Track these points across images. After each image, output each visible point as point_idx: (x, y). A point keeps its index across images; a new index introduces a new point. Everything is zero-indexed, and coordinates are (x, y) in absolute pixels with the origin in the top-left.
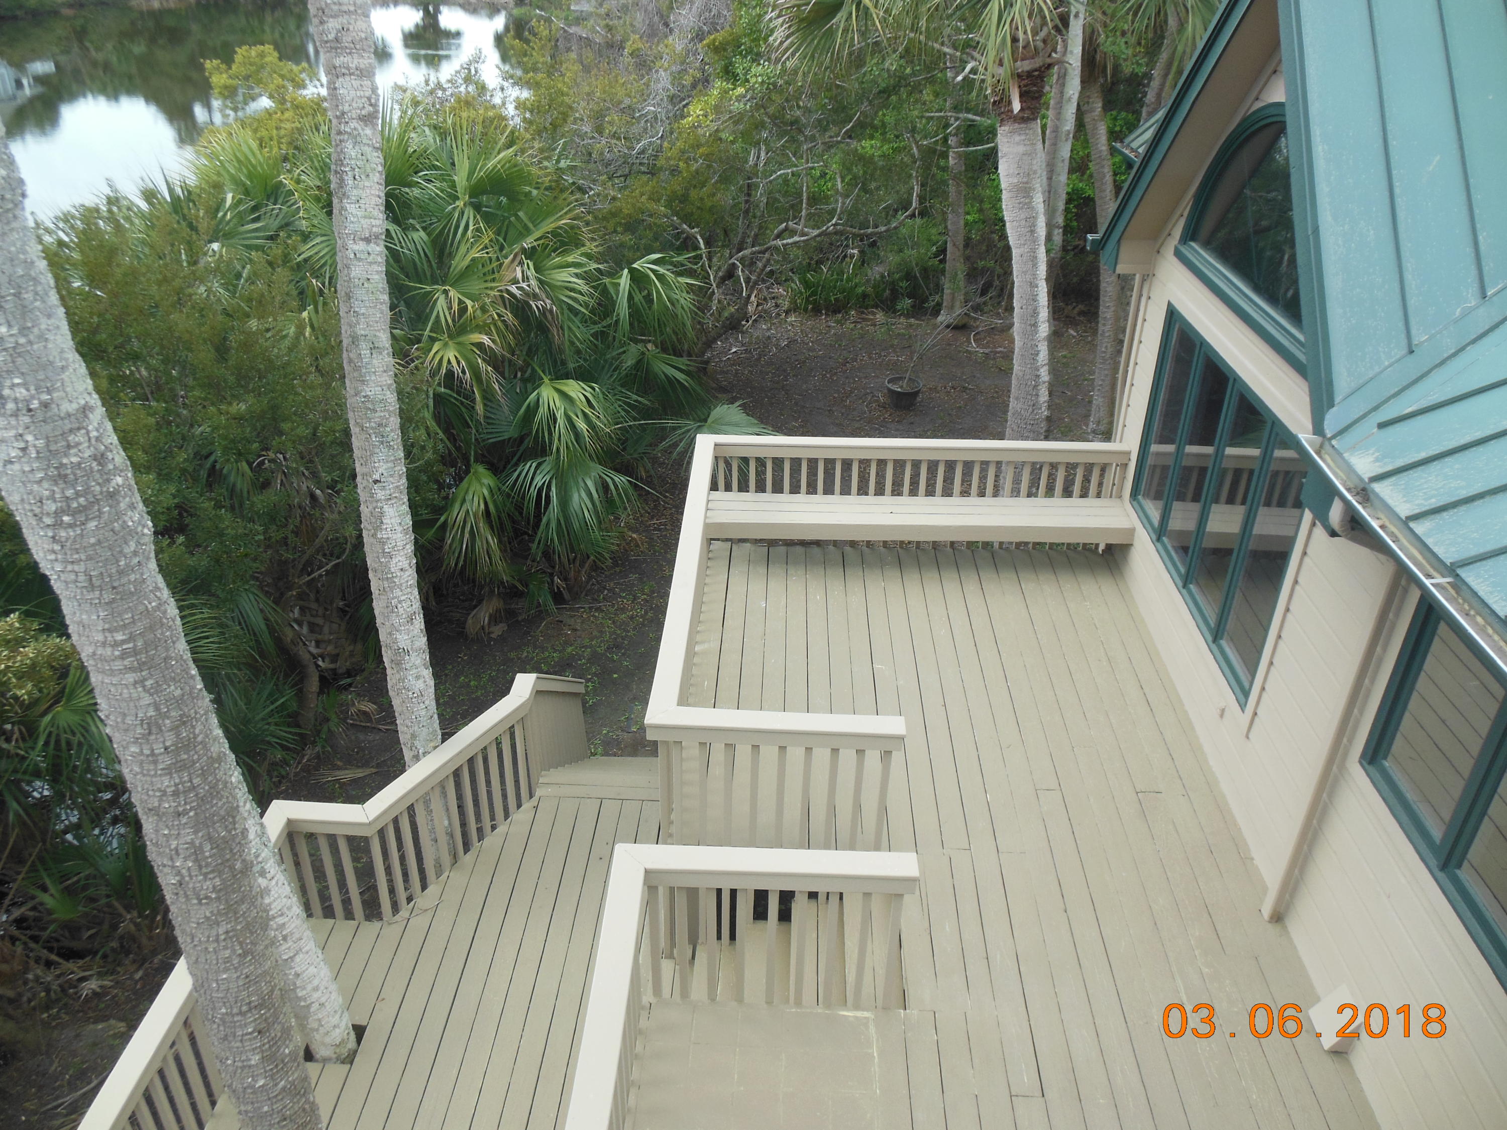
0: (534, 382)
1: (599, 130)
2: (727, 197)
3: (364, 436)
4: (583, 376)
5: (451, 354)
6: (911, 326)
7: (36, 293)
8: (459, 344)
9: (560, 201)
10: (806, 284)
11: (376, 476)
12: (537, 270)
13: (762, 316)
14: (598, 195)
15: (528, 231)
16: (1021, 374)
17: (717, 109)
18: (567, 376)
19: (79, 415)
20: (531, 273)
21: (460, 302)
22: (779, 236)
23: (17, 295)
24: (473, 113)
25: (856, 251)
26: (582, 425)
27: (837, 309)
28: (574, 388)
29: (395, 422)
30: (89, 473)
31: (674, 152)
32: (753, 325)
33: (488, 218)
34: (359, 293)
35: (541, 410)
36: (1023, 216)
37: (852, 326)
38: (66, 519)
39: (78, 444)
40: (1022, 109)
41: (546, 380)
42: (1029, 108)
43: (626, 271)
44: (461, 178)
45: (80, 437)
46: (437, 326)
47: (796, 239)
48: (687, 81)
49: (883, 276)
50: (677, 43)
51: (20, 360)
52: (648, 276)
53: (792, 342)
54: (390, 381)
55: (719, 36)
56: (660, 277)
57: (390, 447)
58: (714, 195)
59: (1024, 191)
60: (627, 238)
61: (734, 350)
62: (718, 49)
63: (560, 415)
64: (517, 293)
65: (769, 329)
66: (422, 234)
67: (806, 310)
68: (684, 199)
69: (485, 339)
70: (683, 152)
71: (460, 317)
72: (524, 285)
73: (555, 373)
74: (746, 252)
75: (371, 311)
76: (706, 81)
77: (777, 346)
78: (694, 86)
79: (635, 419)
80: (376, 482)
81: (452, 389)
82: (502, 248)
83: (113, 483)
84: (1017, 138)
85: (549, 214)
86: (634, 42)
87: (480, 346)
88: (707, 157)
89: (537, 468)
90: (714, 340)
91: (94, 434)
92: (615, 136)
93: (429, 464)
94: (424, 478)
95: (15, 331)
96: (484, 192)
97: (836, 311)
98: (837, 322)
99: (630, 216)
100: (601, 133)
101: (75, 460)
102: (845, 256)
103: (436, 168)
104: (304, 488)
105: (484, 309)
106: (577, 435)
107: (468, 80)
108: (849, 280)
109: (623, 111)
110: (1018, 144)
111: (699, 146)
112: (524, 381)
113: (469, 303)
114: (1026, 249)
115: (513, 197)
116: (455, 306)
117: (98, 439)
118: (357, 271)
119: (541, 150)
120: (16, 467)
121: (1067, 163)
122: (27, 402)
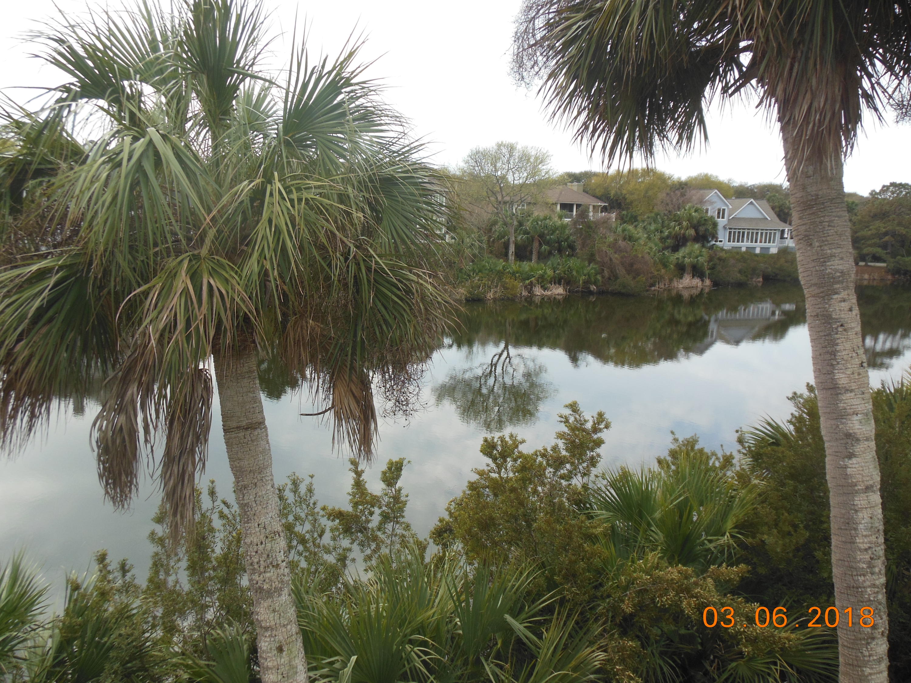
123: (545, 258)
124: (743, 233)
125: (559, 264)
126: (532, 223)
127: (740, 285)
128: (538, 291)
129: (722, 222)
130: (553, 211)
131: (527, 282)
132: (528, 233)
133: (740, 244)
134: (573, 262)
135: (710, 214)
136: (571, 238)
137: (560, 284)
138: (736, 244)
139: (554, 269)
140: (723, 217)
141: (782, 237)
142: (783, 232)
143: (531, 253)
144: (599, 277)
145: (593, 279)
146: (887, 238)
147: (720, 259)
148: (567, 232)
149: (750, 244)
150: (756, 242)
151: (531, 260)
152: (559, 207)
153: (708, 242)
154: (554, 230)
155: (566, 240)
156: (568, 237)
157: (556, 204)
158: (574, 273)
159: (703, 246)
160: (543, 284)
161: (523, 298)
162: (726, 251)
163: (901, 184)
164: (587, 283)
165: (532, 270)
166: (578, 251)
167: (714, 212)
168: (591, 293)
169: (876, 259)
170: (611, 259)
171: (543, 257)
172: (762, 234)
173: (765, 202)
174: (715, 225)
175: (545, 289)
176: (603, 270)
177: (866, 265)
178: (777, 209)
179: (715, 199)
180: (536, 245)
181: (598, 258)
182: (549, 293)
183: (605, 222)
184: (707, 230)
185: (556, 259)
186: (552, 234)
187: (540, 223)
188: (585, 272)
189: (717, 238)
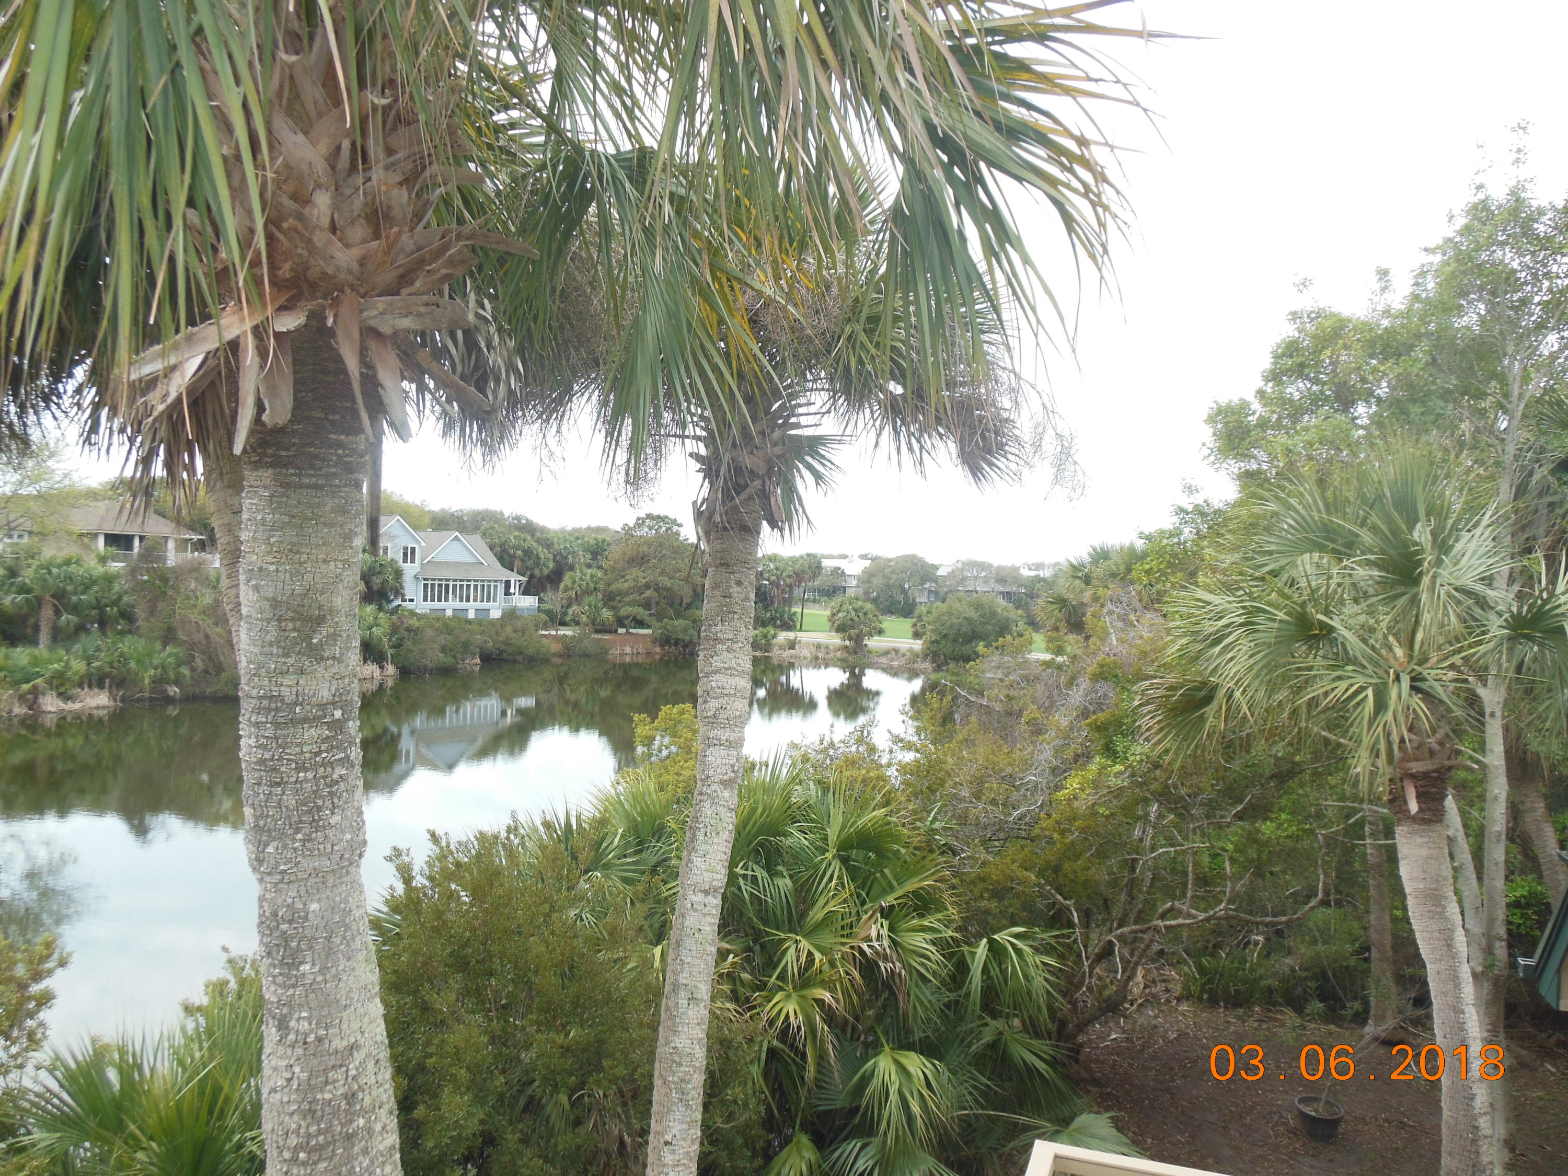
0: (873, 1048)
1: (977, 796)
2: (1100, 874)
3: (664, 1090)
4: (928, 1049)
5: (791, 1007)
6: (1330, 1033)
7: (344, 938)
8: (802, 997)
9: (927, 862)
10: (1201, 969)
11: (668, 1138)
12: (891, 929)
13: (1151, 1000)
14: (969, 857)
15: (892, 889)
16: (1451, 1121)
17: (1096, 784)
18: (910, 1047)
19: (346, 1053)
20: (885, 932)
21: (810, 954)
22: (1163, 917)
23: (328, 938)
24: (855, 773)
25: (1260, 938)
26: (916, 1108)
27: (1238, 1001)
28: (915, 1063)
29: (698, 1080)
30: (335, 1112)
31: (1050, 822)
32: (1138, 1010)
33: (853, 873)
34: (689, 943)
35: (875, 1081)
36: (1435, 927)
37: (1256, 1024)
38: (302, 1155)
39: (336, 1081)
40: (1421, 810)
41: (887, 1048)
42: (1429, 809)
43: (985, 941)
44: (833, 833)
45: (339, 1075)
46: (782, 977)
47: (1180, 921)
48: (1069, 754)
49: (1293, 970)
50: (1062, 719)
51: (312, 996)
52: (1006, 949)
53: (1182, 1035)
54: (702, 1035)
55: (1101, 716)
56: (1018, 951)
57: (688, 1106)
58: (1088, 868)
59: (1434, 898)
60: (993, 905)
61: (1113, 1036)
62: (1098, 728)
63: (893, 1090)
64: (868, 951)
65: (1156, 1017)
66: (788, 881)
67: (1200, 999)
68: (1057, 870)
69: (827, 996)
70: (1058, 823)
71: (806, 970)
72: (876, 944)
73: (900, 1041)
74: (1126, 929)
75: (697, 961)
76: (1088, 757)
77: (1164, 1038)
78: (1077, 758)
79: (983, 1108)
80: (667, 1143)
81: (785, 1043)
82: (863, 903)
83: (355, 1125)
84: (1419, 840)
85: (914, 874)
86: (1031, 712)
87: (820, 1002)
88: (1082, 830)
89: (861, 1149)
90: (1090, 1021)
91: (353, 1072)
92: (993, 802)
93: (748, 1125)
94: (739, 1141)
95: (316, 969)
96: (852, 847)
97: (1237, 1005)
98: (1238, 1018)
99: (998, 882)
100: (978, 798)
101: (327, 1096)
102: (1248, 943)
103: (813, 821)
104: (616, 1132)
105: (832, 964)
106: (910, 1118)
107: (860, 741)
108: (1252, 970)
109: (1004, 778)
110: (1420, 846)
111: (1075, 819)
112: (866, 1045)
113: (818, 956)
114: (1443, 966)
115: (881, 854)
116: (803, 959)
117: (354, 1078)
118: (691, 921)
119: (915, 812)
120: (278, 1096)
121: (1502, 866)
122: (307, 1035)
123: (69, 638)
124: (447, 586)
125: (98, 649)
126: (37, 572)
127: (446, 672)
128: (51, 704)
129: (410, 570)
130: (88, 548)
131: (25, 687)
132: (28, 591)
133: (443, 604)
134: (127, 645)
135: (390, 555)
136: (125, 599)
137: (101, 686)
138: (436, 605)
139: (89, 660)
140: (413, 561)
141: (507, 593)
142: (508, 584)
143: (37, 629)
144: (185, 670)
145: (172, 675)
146: (648, 593)
147: (409, 630)
148: (116, 587)
149: (458, 604)
150: (468, 600)
151: (35, 643)
152: (101, 541)
153: (389, 601)
154: (88, 584)
155: (115, 603)
156: (120, 598)
157: (96, 535)
158: (133, 665)
159: (380, 609)
160: (62, 690)
161: (15, 721)
162: (419, 617)
163: (659, 517)
164: (159, 682)
165: (35, 661)
166: (140, 623)
167: (397, 552)
168: (170, 700)
169: (640, 624)
170: (207, 637)
171: (59, 637)
172: (476, 587)
173: (478, 537)
174: (398, 574)
175: (65, 696)
176: (193, 657)
177: (628, 633)
178: (498, 549)
179: (398, 531)
180: (47, 613)
181: (182, 636)
182: (77, 706)
183: (196, 569)
184: (385, 582)
185: (93, 640)
186: (83, 593)
187: (55, 571)
188: (156, 662)
189: (403, 595)
